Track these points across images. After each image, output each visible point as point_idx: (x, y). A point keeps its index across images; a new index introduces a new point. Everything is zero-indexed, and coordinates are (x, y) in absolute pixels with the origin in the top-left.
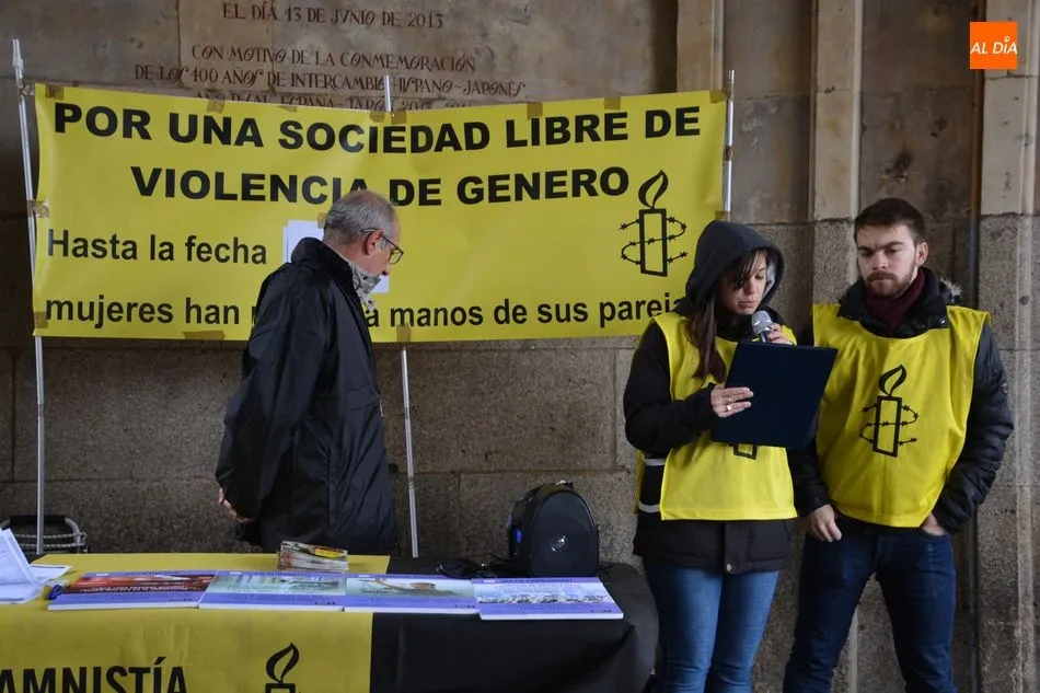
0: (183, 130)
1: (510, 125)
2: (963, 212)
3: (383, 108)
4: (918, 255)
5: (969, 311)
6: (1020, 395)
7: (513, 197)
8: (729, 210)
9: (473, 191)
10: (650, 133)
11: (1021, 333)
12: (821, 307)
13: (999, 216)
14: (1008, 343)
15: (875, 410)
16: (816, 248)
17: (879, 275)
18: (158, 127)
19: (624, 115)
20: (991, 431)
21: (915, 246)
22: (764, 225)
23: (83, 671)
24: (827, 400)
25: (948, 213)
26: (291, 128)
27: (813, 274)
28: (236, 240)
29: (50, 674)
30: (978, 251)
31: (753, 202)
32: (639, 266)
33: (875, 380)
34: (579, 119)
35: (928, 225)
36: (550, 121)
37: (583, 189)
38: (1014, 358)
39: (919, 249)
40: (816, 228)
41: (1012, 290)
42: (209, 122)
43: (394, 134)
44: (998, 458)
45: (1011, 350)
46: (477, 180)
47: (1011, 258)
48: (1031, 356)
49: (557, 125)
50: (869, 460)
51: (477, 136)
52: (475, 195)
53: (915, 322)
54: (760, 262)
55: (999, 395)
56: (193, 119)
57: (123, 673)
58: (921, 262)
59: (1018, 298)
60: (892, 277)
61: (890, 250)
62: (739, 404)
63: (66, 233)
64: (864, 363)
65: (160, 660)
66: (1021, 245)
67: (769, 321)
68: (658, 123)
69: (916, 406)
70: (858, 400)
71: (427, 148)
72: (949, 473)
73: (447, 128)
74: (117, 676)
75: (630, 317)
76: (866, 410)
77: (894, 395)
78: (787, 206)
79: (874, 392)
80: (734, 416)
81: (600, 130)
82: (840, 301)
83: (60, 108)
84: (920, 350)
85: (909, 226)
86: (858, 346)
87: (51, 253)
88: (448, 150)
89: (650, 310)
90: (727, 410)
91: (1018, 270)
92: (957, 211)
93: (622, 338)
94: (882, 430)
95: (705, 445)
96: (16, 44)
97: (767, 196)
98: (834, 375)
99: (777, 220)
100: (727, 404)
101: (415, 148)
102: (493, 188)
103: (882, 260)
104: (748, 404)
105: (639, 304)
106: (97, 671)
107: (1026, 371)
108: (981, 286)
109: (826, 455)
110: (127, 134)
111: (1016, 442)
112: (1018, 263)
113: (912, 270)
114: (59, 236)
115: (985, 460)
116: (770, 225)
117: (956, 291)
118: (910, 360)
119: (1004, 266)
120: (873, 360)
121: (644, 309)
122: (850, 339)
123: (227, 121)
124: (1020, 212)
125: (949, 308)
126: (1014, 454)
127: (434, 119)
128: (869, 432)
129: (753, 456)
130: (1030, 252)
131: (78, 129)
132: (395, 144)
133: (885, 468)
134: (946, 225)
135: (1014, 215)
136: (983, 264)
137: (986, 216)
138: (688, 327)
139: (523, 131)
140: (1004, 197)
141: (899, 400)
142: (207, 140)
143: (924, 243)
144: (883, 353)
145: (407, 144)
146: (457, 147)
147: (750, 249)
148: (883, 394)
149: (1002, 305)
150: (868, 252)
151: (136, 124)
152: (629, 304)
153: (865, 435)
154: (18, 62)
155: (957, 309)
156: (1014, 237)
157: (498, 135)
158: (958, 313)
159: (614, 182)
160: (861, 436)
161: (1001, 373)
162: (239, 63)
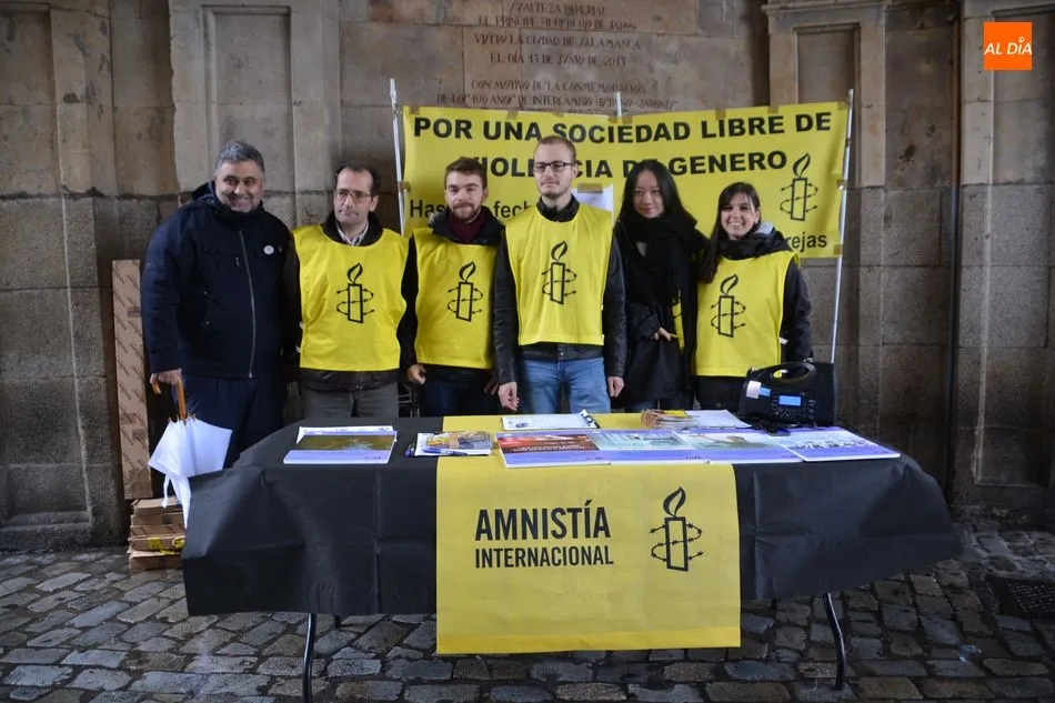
0: (492, 132)
1: (704, 125)
3: (616, 113)
7: (708, 170)
9: (680, 167)
10: (799, 128)
11: (986, 256)
18: (476, 130)
19: (781, 118)
23: (535, 511)
26: (560, 128)
28: (525, 203)
29: (512, 513)
34: (751, 121)
36: (731, 122)
37: (756, 165)
38: (983, 271)
42: (509, 127)
43: (625, 131)
45: (981, 267)
46: (682, 160)
48: (990, 270)
49: (736, 124)
51: (682, 131)
52: (681, 170)
56: (498, 125)
57: (563, 513)
59: (985, 235)
63: (421, 202)
65: (588, 502)
68: (804, 123)
71: (648, 139)
73: (662, 126)
74: (558, 515)
81: (766, 127)
83: (418, 121)
87: (412, 215)
88: (662, 140)
96: (392, 82)
101: (639, 139)
102: (693, 165)
106: (545, 511)
110: (458, 136)
114: (416, 204)
123: (520, 125)
127: (653, 121)
131: (428, 133)
132: (625, 137)
139: (713, 128)
142: (507, 137)
145: (634, 137)
146: (668, 138)
151: (463, 129)
154: (393, 93)
157: (696, 131)
159: (777, 160)
162: (500, 91)
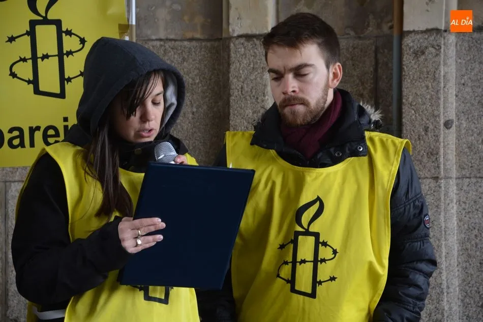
2: (385, 28)
4: (331, 76)
5: (389, 138)
6: (446, 227)
8: (134, 23)
11: (446, 160)
12: (234, 135)
13: (422, 32)
14: (433, 171)
15: (292, 246)
16: (232, 68)
17: (290, 101)
20: (415, 269)
21: (328, 67)
22: (175, 40)
24: (242, 237)
25: (370, 29)
27: (229, 95)
30: (401, 69)
31: (163, 14)
32: (31, 86)
33: (291, 215)
35: (343, 43)
38: (440, 187)
39: (332, 70)
40: (232, 45)
41: (436, 113)
44: (421, 298)
45: (436, 179)
47: (435, 79)
48: (457, 185)
50: (287, 302)
53: (332, 150)
54: (156, 87)
55: (421, 231)
58: (336, 83)
59: (442, 122)
60: (304, 103)
61: (299, 72)
62: (150, 238)
64: (280, 196)
66: (445, 64)
67: (174, 153)
69: (336, 242)
70: (275, 237)
72: (372, 313)
75: (22, 145)
76: (282, 247)
77: (311, 230)
78: (199, 20)
79: (291, 226)
80: (145, 252)
82: (255, 127)
84: (339, 179)
85: (319, 45)
86: (273, 177)
89: (45, 137)
90: (137, 245)
91: (442, 91)
92: (379, 26)
93: (14, 170)
94: (300, 268)
95: (113, 289)
97: (177, 7)
98: (249, 209)
99: (189, 35)
100: (136, 238)
103: (292, 83)
104: (160, 237)
105: (32, 131)
107: (452, 201)
108: (405, 109)
109: (243, 297)
111: (444, 278)
112: (442, 85)
113: (326, 94)
115: (410, 300)
116: (181, 40)
117: (375, 116)
118: (328, 192)
119: (427, 87)
120: (289, 192)
121: (38, 135)
122: (265, 170)
124: (443, 28)
125: (367, 134)
126: (442, 292)
128: (286, 271)
129: (165, 301)
130: (454, 70)
133: (304, 309)
134: (368, 42)
135: (437, 31)
136: (406, 84)
137: (409, 32)
138: (86, 158)
140: (428, 11)
141: (317, 235)
143: (338, 64)
144: (300, 184)
147: (145, 72)
148: (299, 229)
149: (426, 129)
150: (279, 76)
152: (20, 130)
153: (282, 274)
155: (377, 135)
156: (437, 55)
158: (377, 140)
160: (278, 276)
161: (422, 206)
